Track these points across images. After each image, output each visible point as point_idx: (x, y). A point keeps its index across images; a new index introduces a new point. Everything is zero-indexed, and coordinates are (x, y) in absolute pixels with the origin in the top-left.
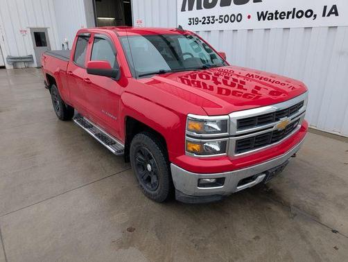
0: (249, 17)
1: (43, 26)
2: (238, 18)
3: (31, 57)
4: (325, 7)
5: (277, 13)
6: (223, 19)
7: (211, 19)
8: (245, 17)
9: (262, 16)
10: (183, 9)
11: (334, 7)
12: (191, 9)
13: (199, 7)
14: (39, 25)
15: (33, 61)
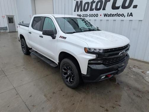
0: (101, 15)
1: (12, 15)
2: (97, 15)
3: (6, 28)
4: (128, 13)
5: (111, 14)
6: (91, 16)
7: (86, 15)
8: (99, 15)
9: (105, 15)
10: (75, 11)
11: (131, 13)
12: (78, 11)
13: (81, 11)
14: (11, 14)
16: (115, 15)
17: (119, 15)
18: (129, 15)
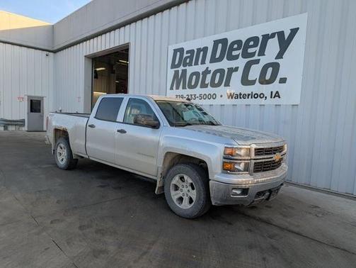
0: (221, 96)
1: (40, 95)
2: (213, 96)
3: (23, 121)
4: (272, 92)
5: (240, 94)
6: (201, 97)
7: (193, 96)
8: (218, 96)
10: (172, 88)
11: (277, 92)
12: (177, 88)
13: (184, 88)
14: (36, 94)
15: (24, 125)
16: (249, 95)
17: (256, 96)
18: (273, 96)
